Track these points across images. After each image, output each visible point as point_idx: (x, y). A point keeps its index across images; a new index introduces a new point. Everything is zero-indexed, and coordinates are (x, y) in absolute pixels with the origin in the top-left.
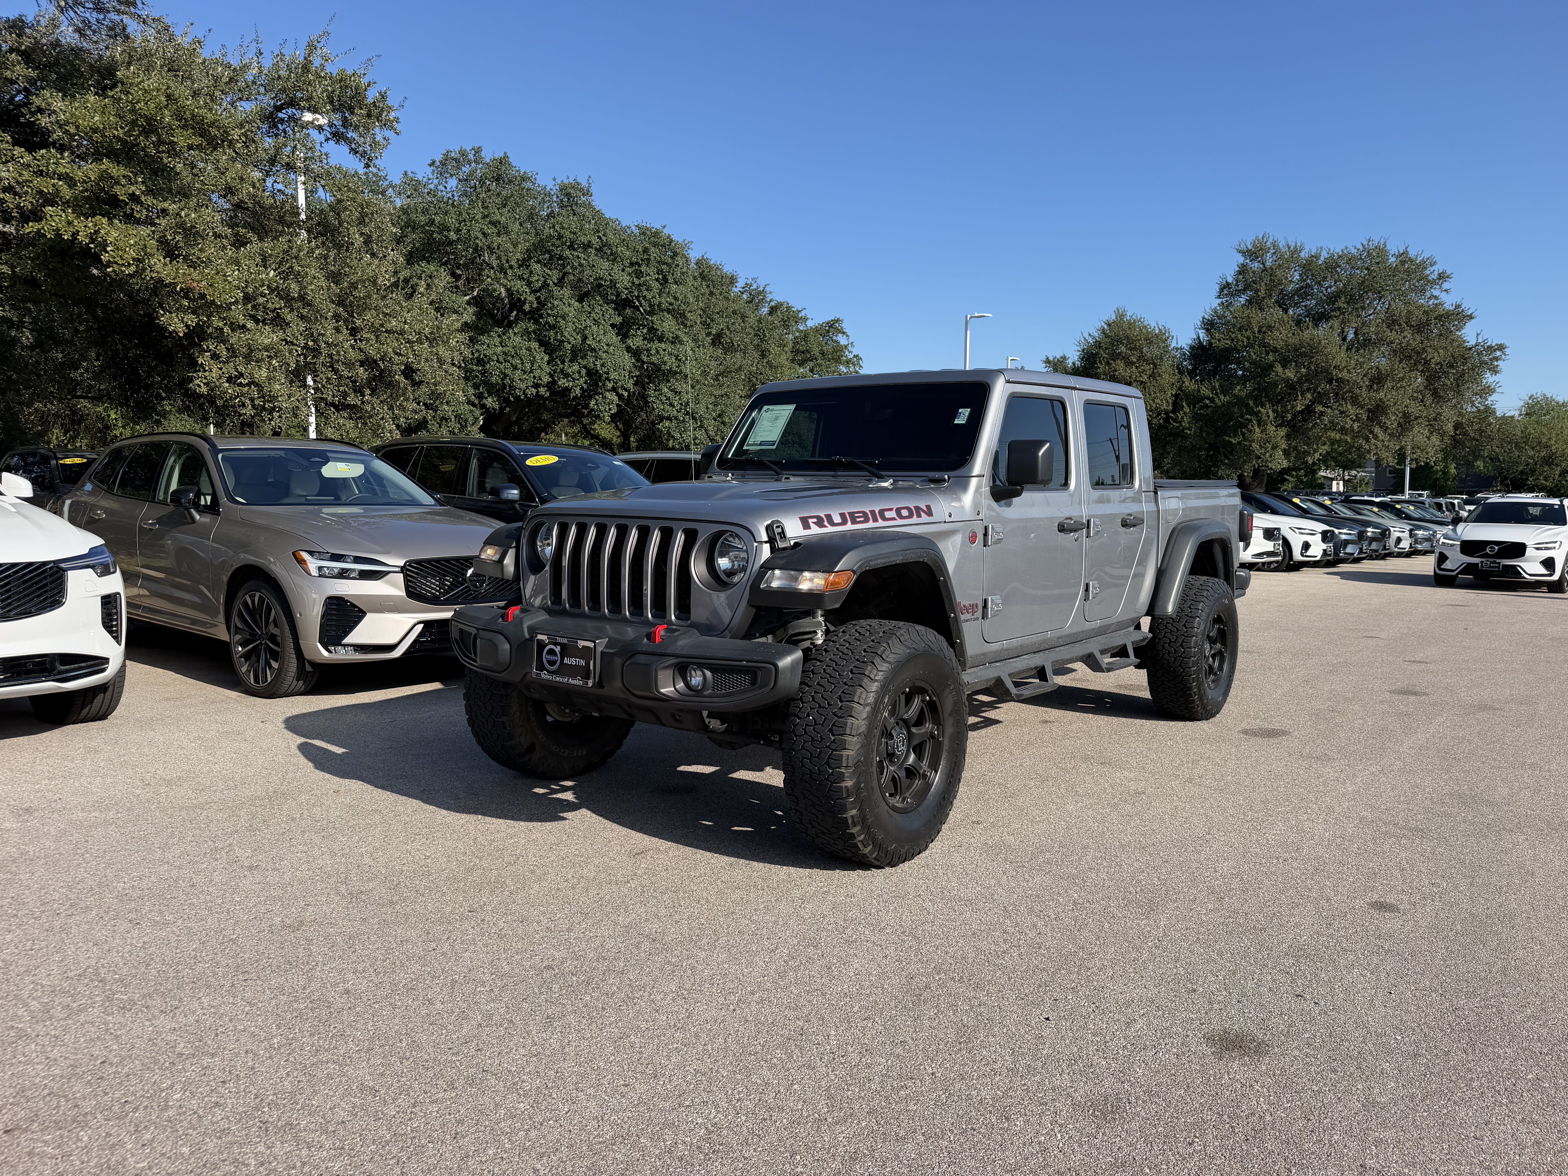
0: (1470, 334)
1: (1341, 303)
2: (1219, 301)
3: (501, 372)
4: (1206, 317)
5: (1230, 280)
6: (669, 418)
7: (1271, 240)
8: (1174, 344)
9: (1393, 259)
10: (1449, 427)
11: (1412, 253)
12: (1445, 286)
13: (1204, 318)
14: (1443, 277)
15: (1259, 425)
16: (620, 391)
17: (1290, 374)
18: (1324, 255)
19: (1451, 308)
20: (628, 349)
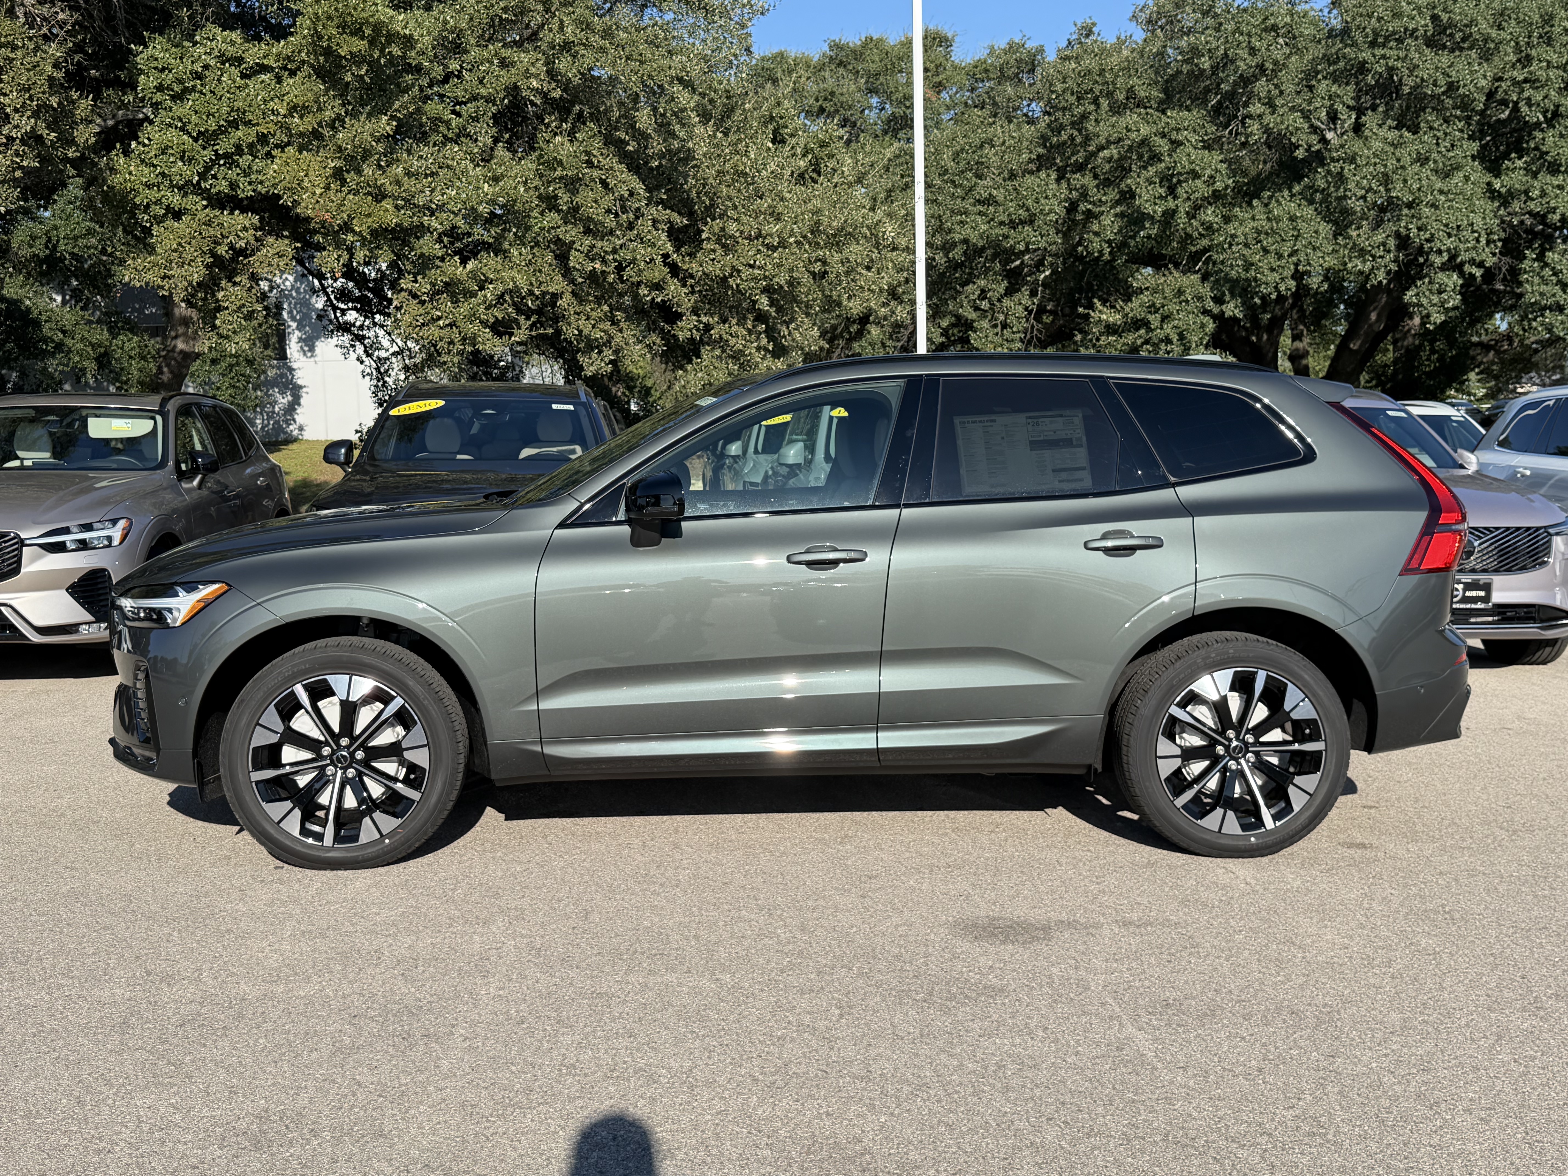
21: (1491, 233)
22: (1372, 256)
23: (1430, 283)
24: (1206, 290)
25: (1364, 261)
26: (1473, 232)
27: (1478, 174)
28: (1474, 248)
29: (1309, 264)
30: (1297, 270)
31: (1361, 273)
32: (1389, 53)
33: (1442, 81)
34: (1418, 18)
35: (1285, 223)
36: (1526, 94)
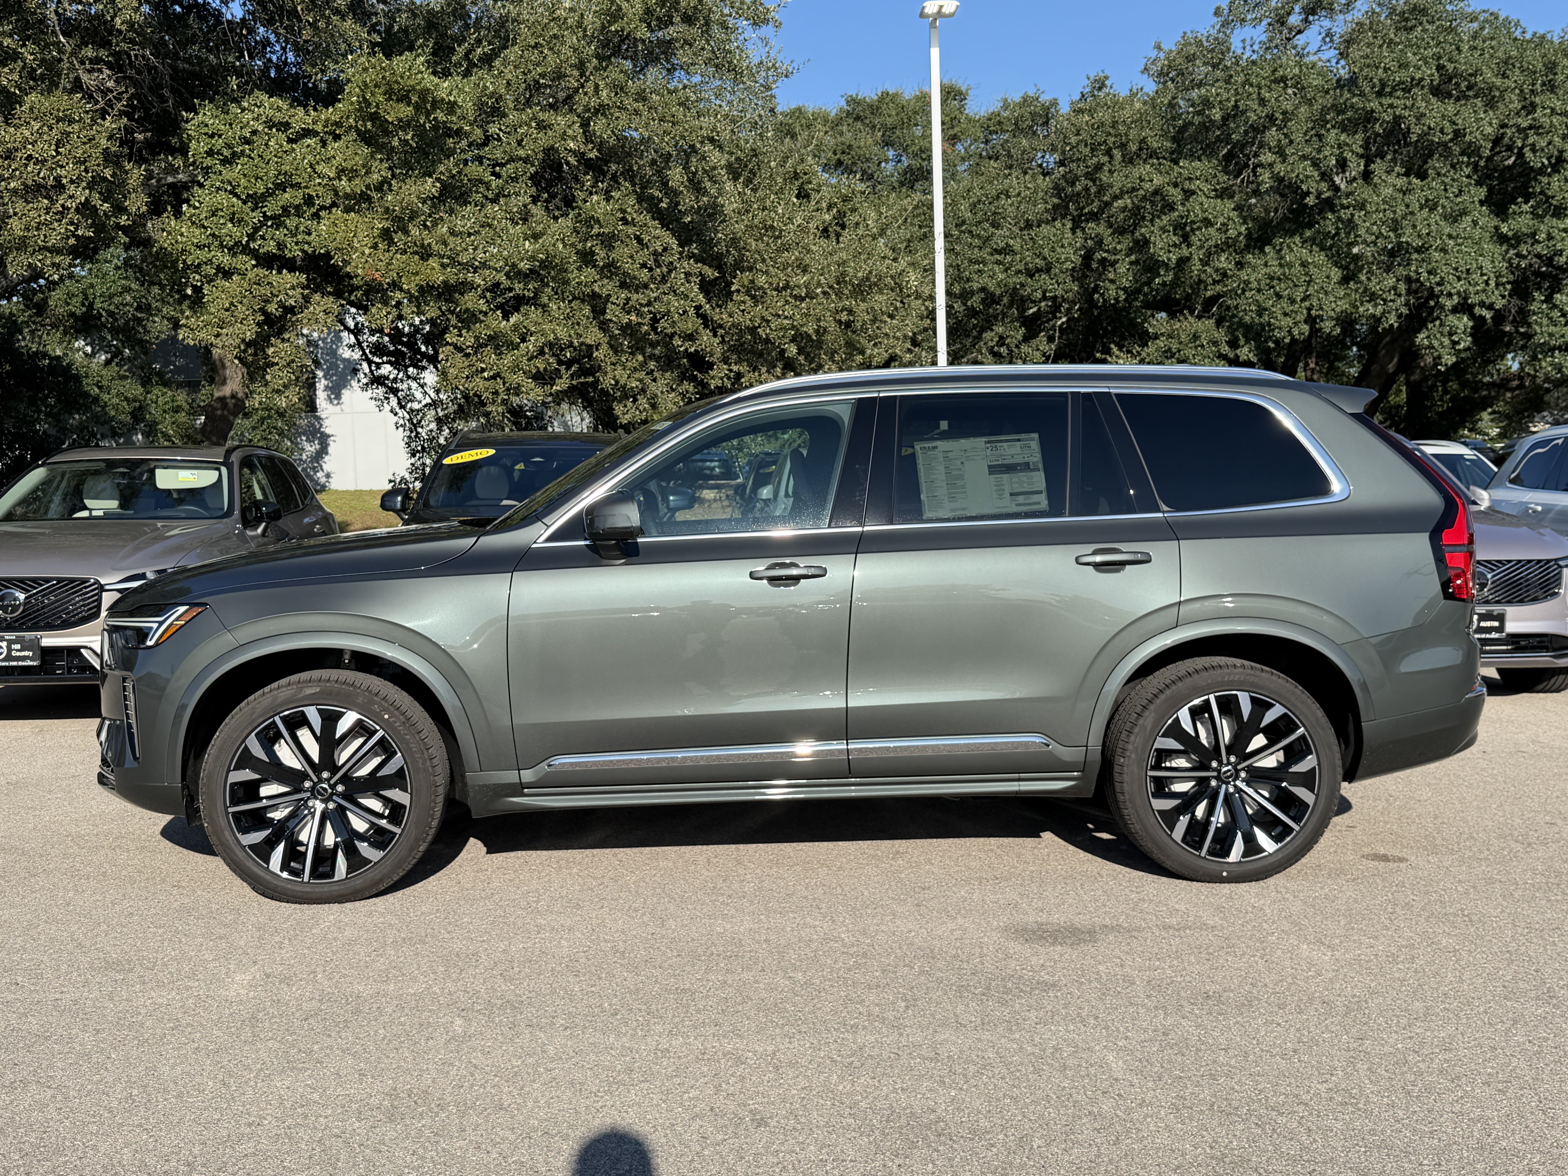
21: (1500, 276)
22: (1383, 300)
23: (1441, 325)
24: (1221, 335)
25: (1376, 305)
26: (1482, 275)
27: (1486, 219)
28: (1484, 291)
29: (1321, 309)
30: (1309, 314)
31: (1373, 316)
32: (1396, 102)
33: (1449, 129)
34: (1424, 68)
35: (1297, 269)
36: (1530, 140)
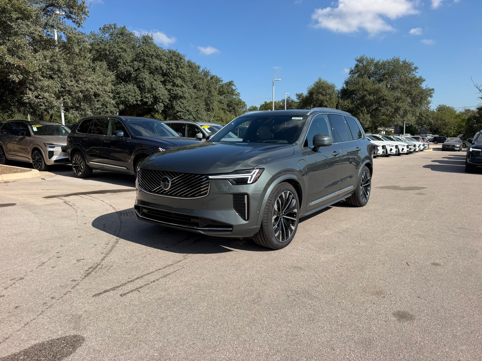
0: (424, 86)
1: (386, 76)
2: (350, 75)
3: (125, 97)
4: (346, 80)
5: (353, 69)
6: (180, 112)
7: (365, 57)
8: (336, 89)
9: (401, 63)
10: (418, 114)
11: (407, 61)
12: (417, 71)
13: (345, 80)
14: (416, 68)
15: (362, 114)
16: (164, 103)
17: (372, 98)
18: (381, 61)
19: (418, 78)
20: (166, 89)
